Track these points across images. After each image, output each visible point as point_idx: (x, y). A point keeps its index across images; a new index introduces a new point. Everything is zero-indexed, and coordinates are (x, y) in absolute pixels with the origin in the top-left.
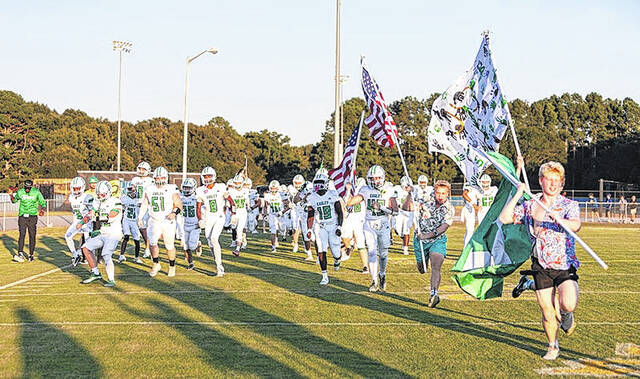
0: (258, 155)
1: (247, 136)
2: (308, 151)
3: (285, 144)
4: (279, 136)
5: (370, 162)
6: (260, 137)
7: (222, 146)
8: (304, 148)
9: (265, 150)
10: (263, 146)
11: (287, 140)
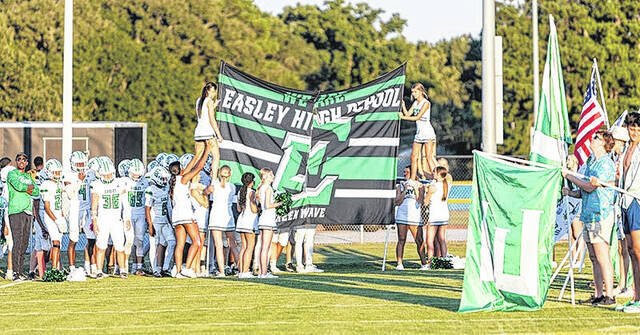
0: (315, 69)
1: (289, 18)
2: (458, 55)
3: (390, 36)
4: (374, 14)
5: (621, 82)
6: (323, 19)
7: (216, 46)
8: (447, 47)
9: (337, 53)
10: (332, 43)
11: (395, 24)
